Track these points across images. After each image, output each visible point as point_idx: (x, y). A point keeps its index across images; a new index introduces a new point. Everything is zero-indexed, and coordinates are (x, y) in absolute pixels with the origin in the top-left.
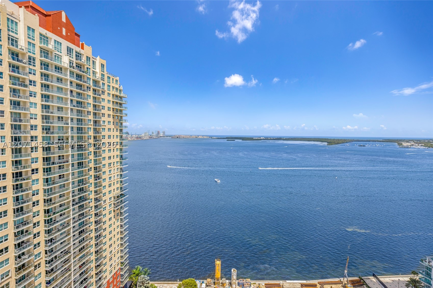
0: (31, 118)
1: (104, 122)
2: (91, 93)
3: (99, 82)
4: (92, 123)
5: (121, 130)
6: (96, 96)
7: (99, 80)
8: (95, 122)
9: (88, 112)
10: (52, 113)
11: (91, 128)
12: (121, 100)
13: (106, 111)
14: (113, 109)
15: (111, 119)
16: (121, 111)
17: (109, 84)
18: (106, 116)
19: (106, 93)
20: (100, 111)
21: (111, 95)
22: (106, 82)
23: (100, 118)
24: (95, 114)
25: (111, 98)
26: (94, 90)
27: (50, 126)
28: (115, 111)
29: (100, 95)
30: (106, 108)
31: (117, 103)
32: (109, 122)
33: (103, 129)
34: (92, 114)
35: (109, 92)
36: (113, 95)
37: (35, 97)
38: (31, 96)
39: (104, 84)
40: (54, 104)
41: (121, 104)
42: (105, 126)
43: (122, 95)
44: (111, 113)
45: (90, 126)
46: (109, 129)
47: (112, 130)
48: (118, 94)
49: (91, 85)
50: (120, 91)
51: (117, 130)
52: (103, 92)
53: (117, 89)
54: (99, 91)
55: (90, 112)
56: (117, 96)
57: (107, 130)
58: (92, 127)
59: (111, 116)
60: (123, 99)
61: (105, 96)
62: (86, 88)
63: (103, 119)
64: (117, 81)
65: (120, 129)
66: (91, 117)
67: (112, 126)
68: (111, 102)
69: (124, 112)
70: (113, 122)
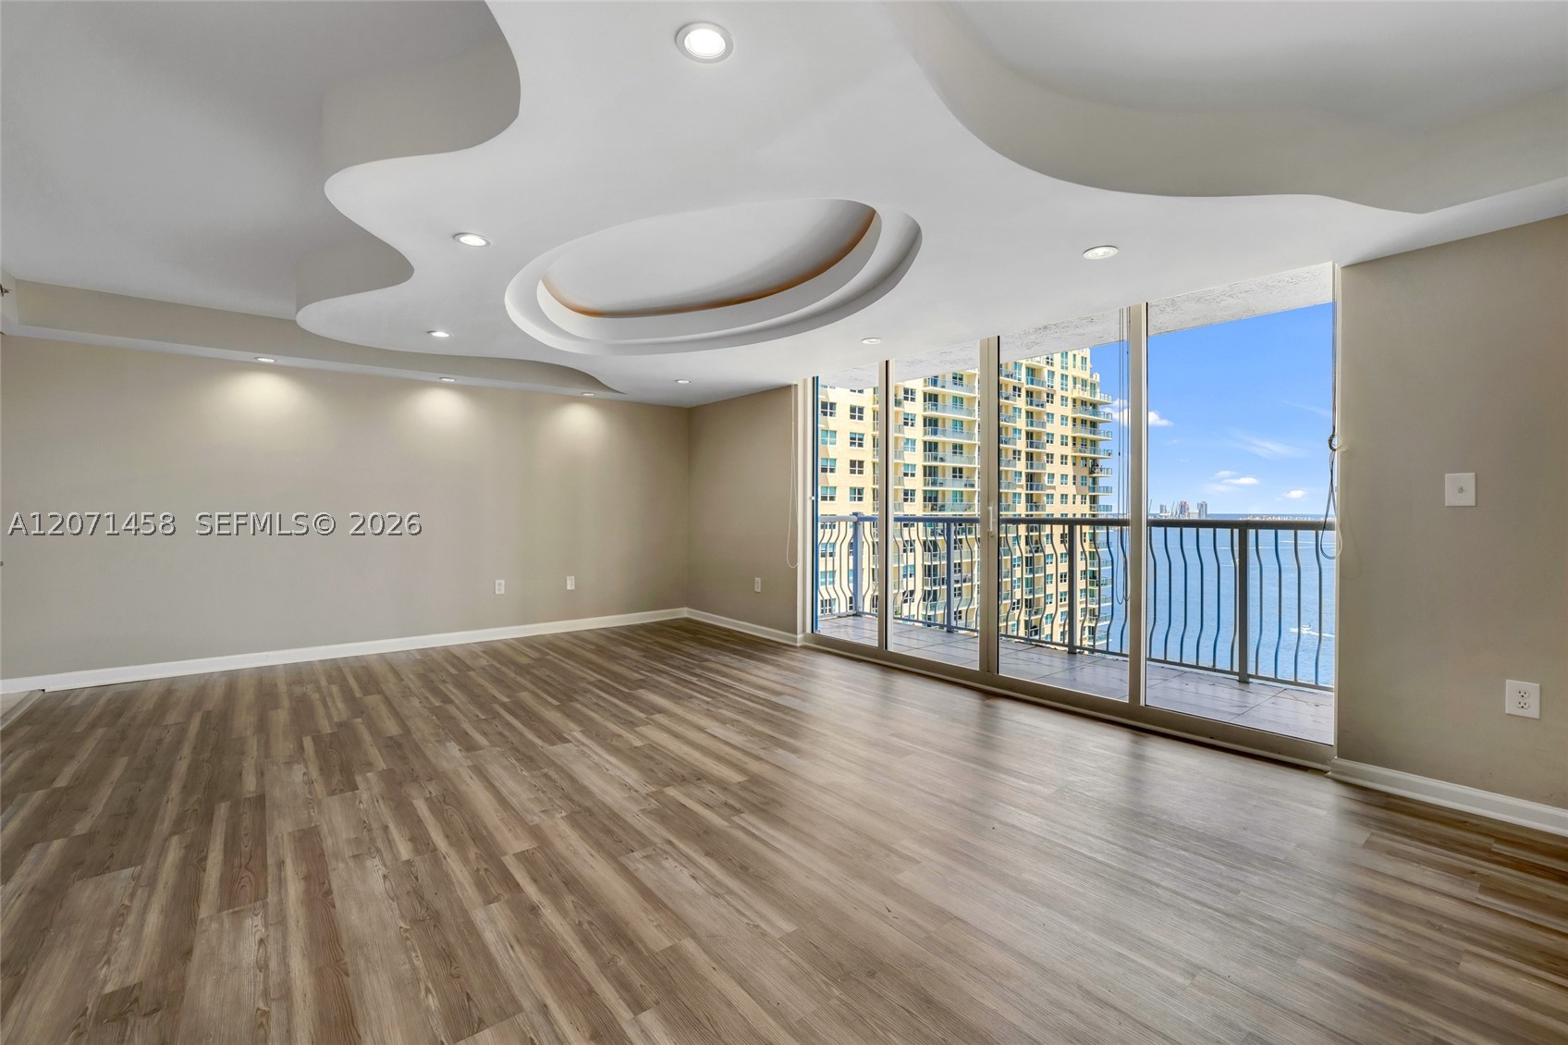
0: (906, 475)
1: (1052, 476)
2: (1021, 402)
3: (1041, 369)
4: (1023, 481)
5: (1094, 500)
6: (1034, 408)
7: (1041, 365)
8: (1030, 477)
9: (1014, 452)
10: (942, 460)
11: (1020, 494)
12: (1095, 414)
13: (1055, 448)
14: (1074, 438)
15: (1069, 469)
16: (1094, 443)
17: (1065, 372)
18: (1057, 459)
19: (1057, 399)
20: (1043, 447)
21: (1070, 403)
22: (1057, 368)
23: (1043, 468)
24: (1030, 456)
25: (1068, 411)
26: (1029, 394)
27: (937, 491)
28: (1079, 446)
29: (1042, 405)
30: (1057, 439)
31: (1084, 422)
32: (1064, 477)
33: (1048, 495)
34: (1023, 456)
35: (1064, 393)
36: (1074, 401)
37: (912, 425)
38: (906, 424)
39: (1052, 374)
40: (945, 439)
41: (1094, 424)
42: (1054, 488)
43: (1097, 398)
44: (1068, 451)
45: (1018, 490)
46: (1064, 497)
47: (1070, 499)
48: (1086, 395)
49: (1024, 380)
50: (1093, 386)
51: (1083, 497)
52: (1050, 396)
53: (1084, 383)
54: (1039, 393)
55: (1020, 452)
56: (1084, 403)
57: (1057, 498)
58: (1023, 492)
59: (1070, 461)
60: (1100, 409)
61: (1055, 408)
62: (1010, 390)
63: (1049, 468)
64: (1084, 359)
65: (1091, 496)
66: (1021, 466)
67: (1070, 489)
68: (1070, 422)
69: (1101, 446)
70: (1074, 477)
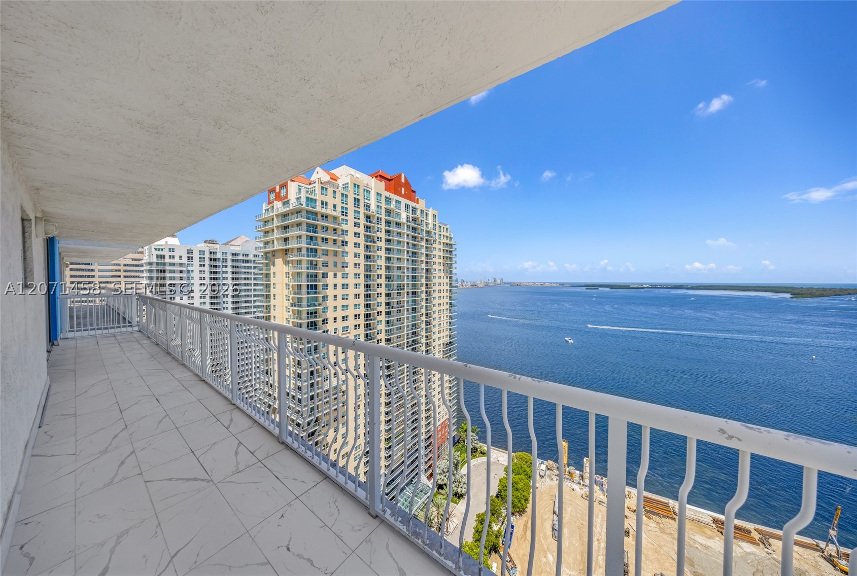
1: (435, 269)
2: (424, 243)
3: (431, 232)
4: (424, 271)
5: (451, 278)
6: (428, 246)
7: (431, 230)
8: (427, 270)
9: (421, 261)
10: (393, 263)
11: (423, 276)
12: (451, 248)
13: (436, 260)
14: (443, 257)
15: (441, 267)
16: (451, 258)
17: (440, 233)
18: (437, 264)
19: (437, 242)
20: (432, 259)
21: (442, 244)
22: (437, 232)
23: (432, 267)
24: (427, 263)
25: (441, 247)
26: (427, 240)
27: (391, 275)
28: (445, 259)
29: (431, 245)
30: (437, 257)
31: (447, 251)
32: (440, 270)
33: (434, 276)
34: (424, 262)
35: (440, 240)
36: (444, 243)
37: (381, 250)
39: (435, 234)
40: (394, 256)
41: (451, 252)
42: (436, 274)
43: (452, 243)
44: (441, 261)
45: (423, 275)
46: (440, 277)
47: (442, 278)
48: (448, 242)
49: (424, 235)
50: (451, 238)
51: (447, 277)
52: (435, 241)
53: (447, 237)
54: (431, 240)
55: (423, 261)
56: (447, 244)
57: (437, 277)
58: (424, 275)
59: (442, 264)
60: (453, 246)
61: (436, 246)
62: (420, 239)
63: (434, 267)
64: (447, 229)
65: (449, 277)
66: (424, 266)
67: (442, 274)
68: (442, 251)
69: (453, 259)
70: (443, 270)
